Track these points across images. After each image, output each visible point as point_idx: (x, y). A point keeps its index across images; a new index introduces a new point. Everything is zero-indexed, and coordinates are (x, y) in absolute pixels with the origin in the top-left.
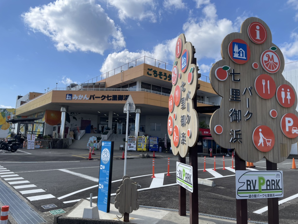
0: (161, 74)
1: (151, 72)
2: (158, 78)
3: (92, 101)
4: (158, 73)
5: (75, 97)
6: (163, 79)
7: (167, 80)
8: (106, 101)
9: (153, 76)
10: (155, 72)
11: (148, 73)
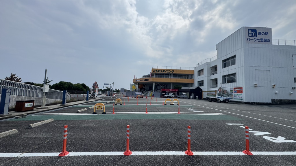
0: (159, 71)
1: (155, 71)
2: (158, 72)
3: (141, 82)
4: (158, 70)
5: (137, 81)
6: (160, 72)
7: (162, 72)
8: (143, 81)
9: (156, 72)
10: (156, 71)
11: (153, 71)
